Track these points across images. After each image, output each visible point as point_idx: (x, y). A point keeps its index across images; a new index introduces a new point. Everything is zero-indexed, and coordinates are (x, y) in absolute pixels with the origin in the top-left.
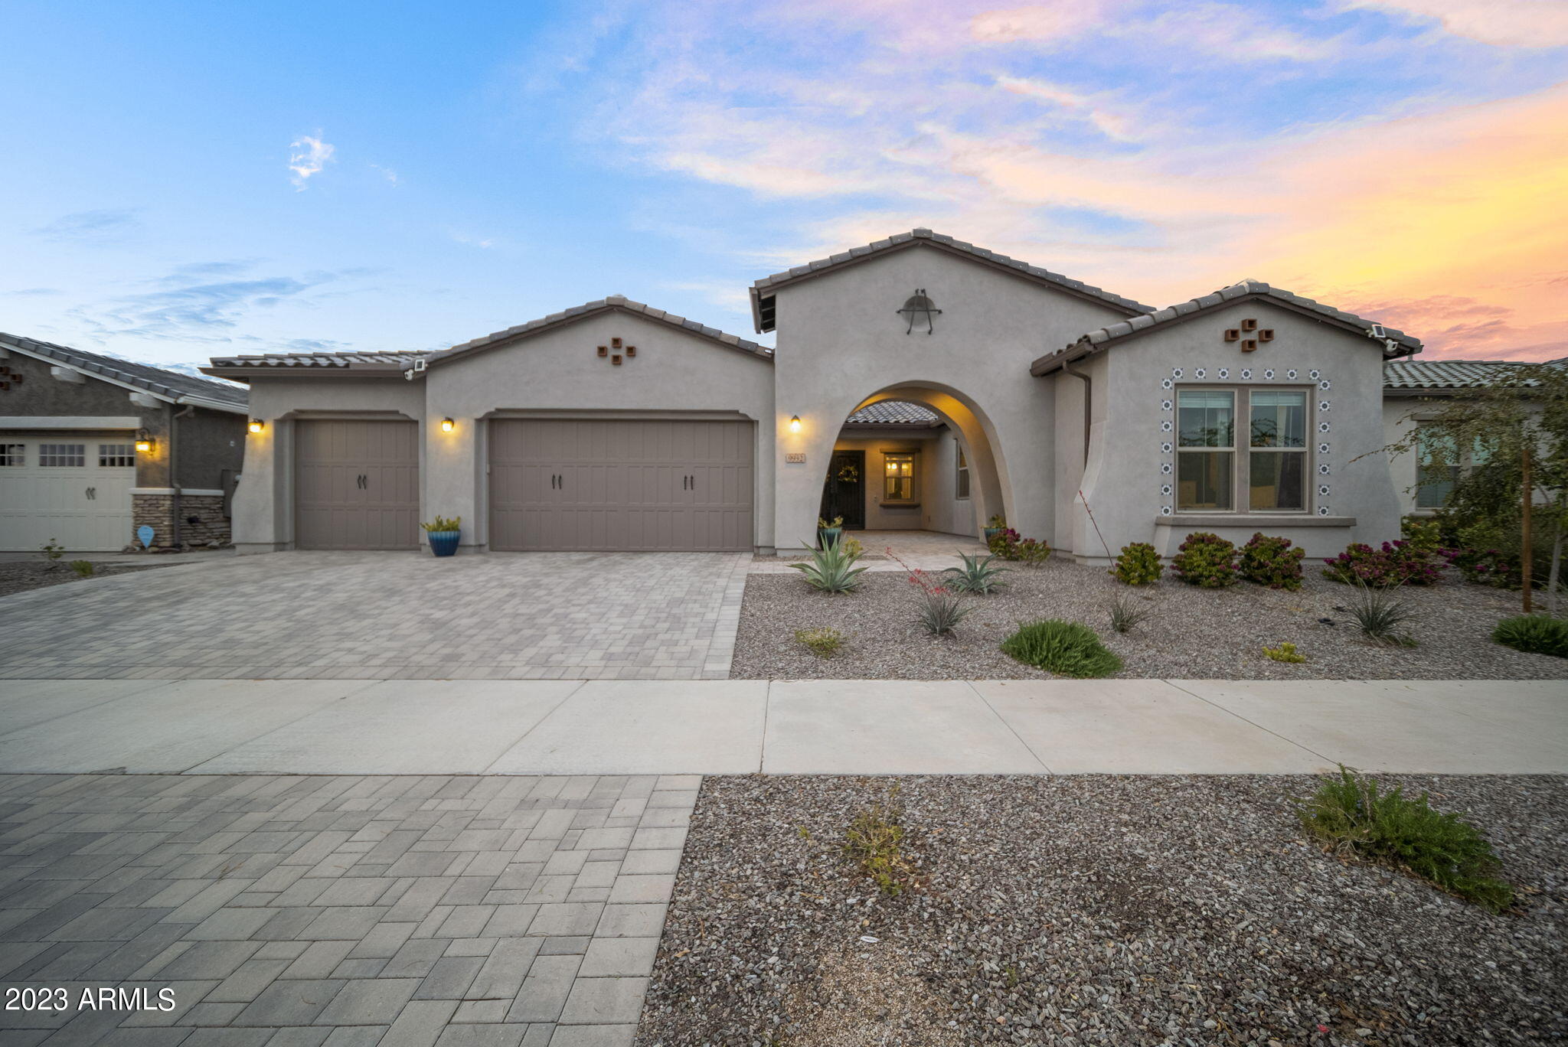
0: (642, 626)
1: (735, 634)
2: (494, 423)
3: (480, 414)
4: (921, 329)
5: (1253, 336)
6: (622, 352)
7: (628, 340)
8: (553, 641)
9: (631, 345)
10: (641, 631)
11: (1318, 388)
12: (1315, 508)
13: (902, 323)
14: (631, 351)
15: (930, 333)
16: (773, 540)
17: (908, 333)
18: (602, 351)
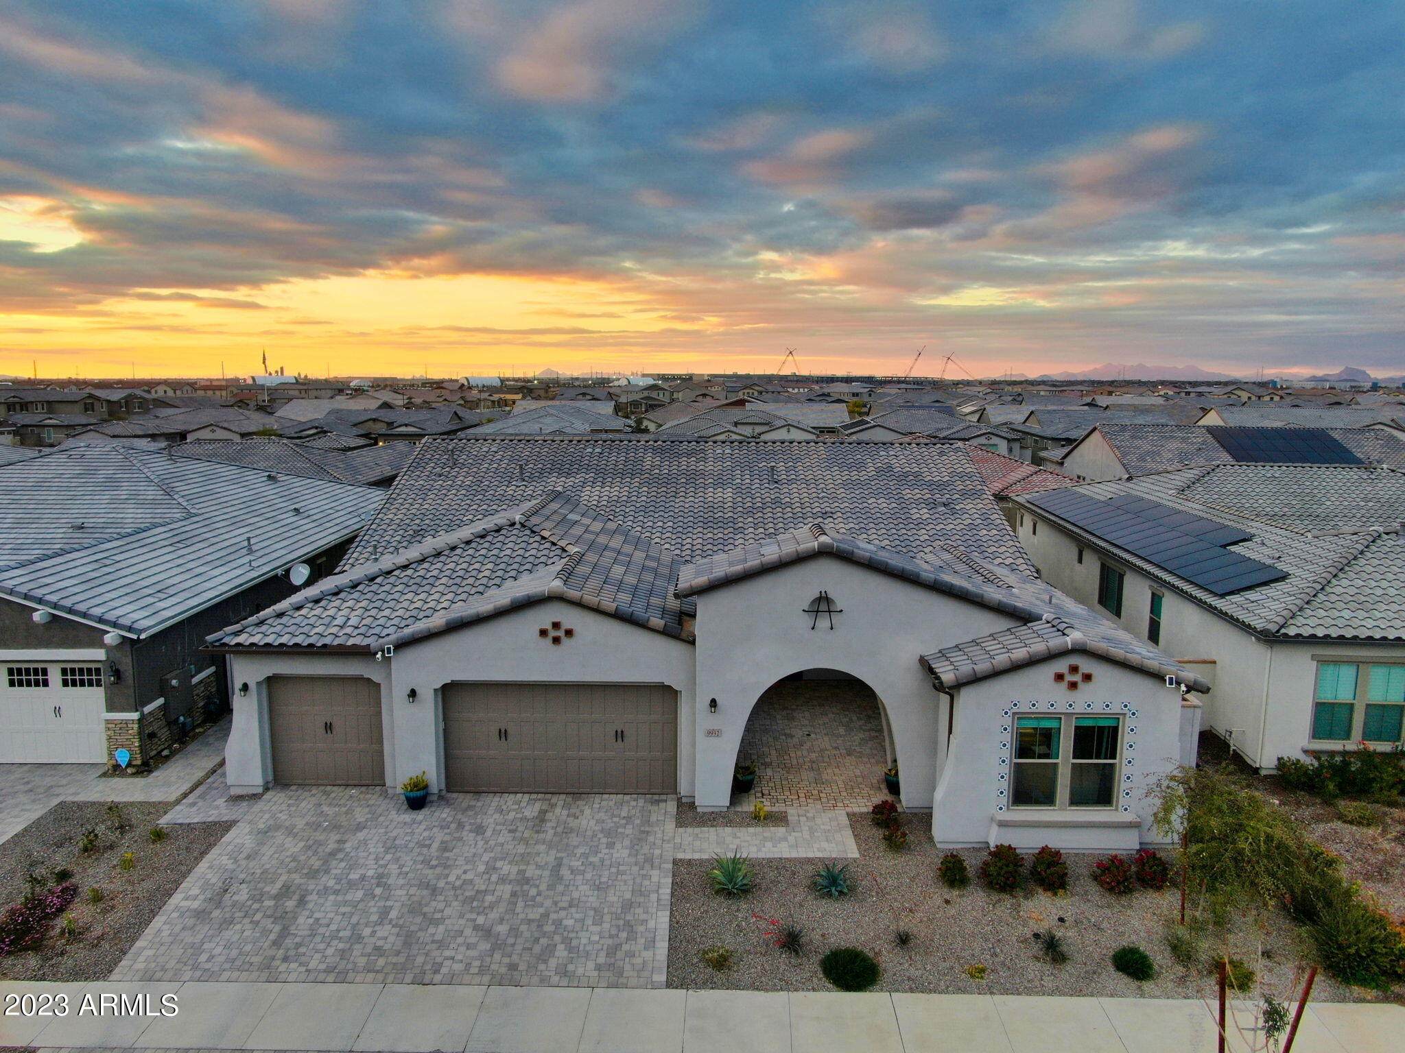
0: (611, 936)
1: (666, 944)
2: (449, 692)
3: (438, 686)
4: (823, 623)
5: (1077, 678)
6: (561, 633)
7: (566, 625)
8: (561, 951)
9: (569, 627)
10: (610, 942)
11: (1128, 716)
12: (1120, 806)
13: (807, 620)
14: (569, 633)
15: (832, 628)
16: (694, 792)
17: (813, 628)
18: (543, 633)
